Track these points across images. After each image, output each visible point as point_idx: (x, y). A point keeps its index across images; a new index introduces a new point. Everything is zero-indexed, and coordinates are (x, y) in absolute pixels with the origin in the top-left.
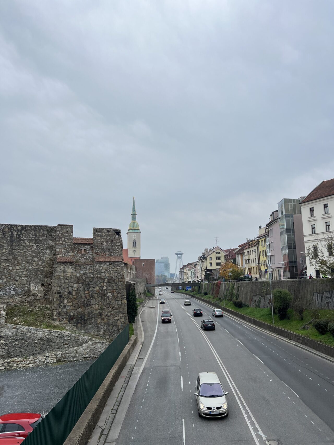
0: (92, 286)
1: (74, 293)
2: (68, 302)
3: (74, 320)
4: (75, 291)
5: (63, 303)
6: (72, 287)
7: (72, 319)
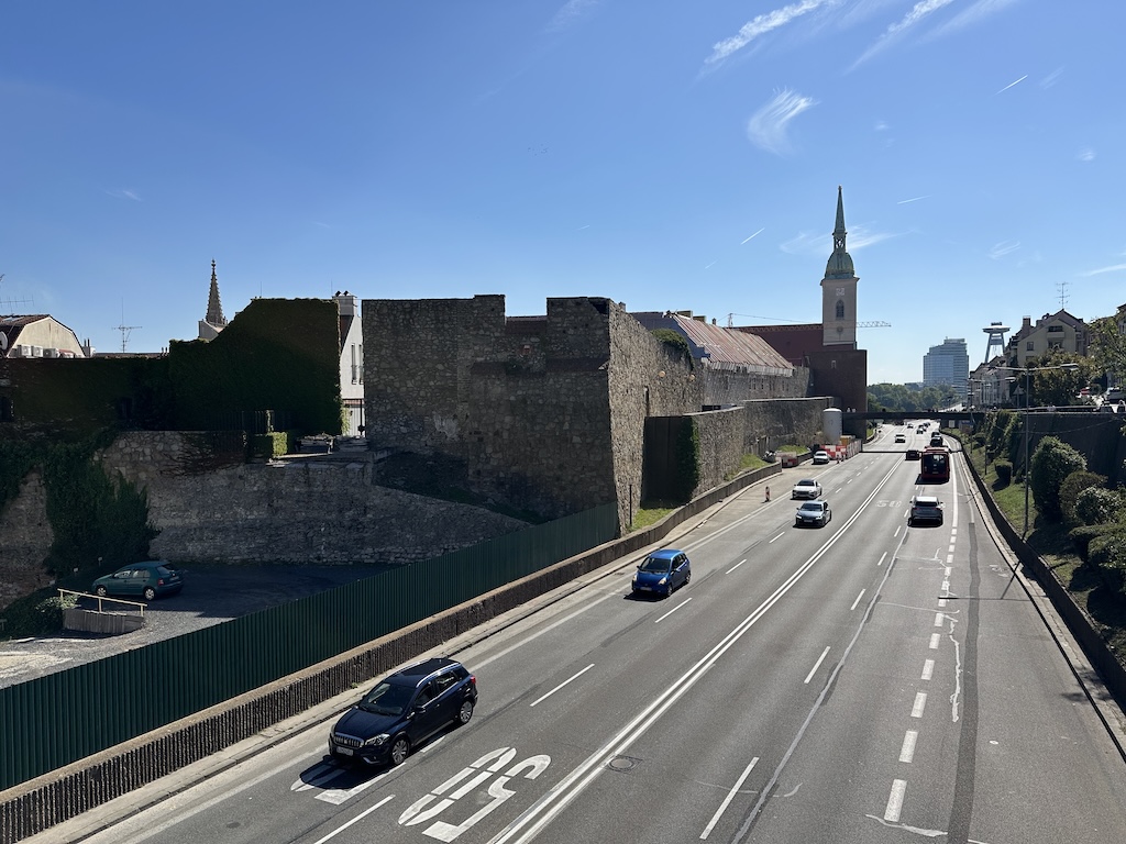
0: (539, 421)
1: (505, 435)
2: (495, 452)
3: (507, 486)
4: (508, 430)
5: (486, 454)
6: (502, 422)
7: (502, 484)
